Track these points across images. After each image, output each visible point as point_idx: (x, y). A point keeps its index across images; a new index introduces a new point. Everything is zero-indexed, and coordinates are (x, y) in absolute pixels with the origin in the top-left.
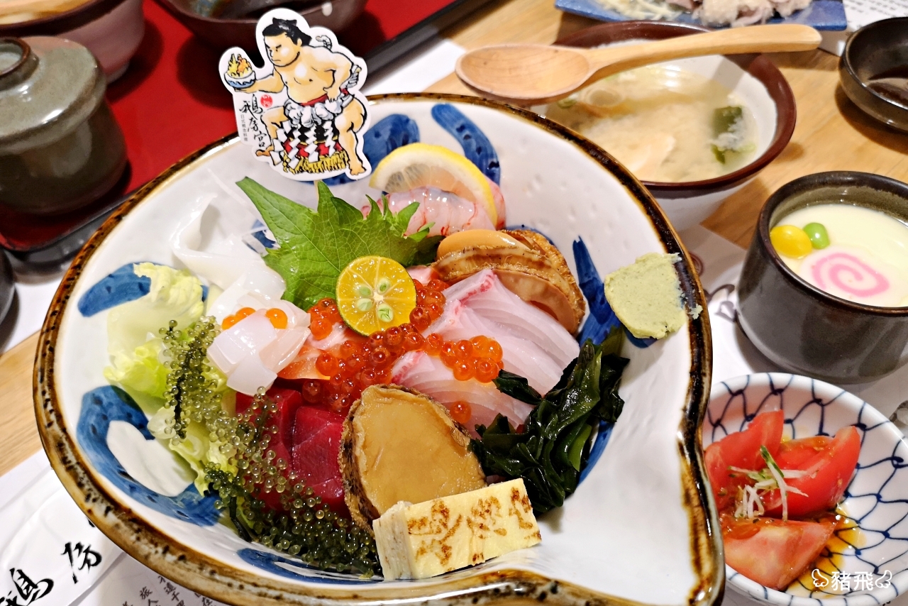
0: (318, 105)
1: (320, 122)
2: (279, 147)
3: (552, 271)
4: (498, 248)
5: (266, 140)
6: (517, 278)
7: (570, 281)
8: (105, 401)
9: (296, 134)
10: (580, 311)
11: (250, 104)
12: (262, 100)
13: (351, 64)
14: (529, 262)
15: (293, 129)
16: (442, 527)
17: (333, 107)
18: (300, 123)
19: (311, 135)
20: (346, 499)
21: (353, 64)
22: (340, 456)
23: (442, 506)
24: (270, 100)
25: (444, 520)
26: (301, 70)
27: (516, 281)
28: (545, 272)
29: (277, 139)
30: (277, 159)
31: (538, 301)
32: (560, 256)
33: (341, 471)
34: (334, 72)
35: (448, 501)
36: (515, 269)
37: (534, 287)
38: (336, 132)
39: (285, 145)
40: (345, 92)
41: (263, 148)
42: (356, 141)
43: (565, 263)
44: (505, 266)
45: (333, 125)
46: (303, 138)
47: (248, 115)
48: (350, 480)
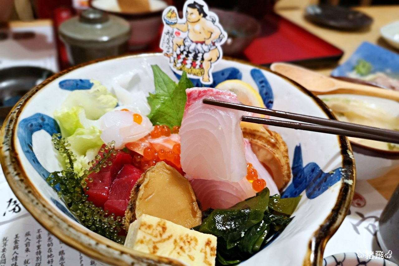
0: (199, 45)
1: (197, 52)
2: (175, 56)
3: (278, 151)
4: (255, 131)
5: (171, 50)
6: (260, 148)
7: (287, 161)
8: (46, 122)
9: (185, 53)
10: (287, 179)
11: (170, 32)
12: (176, 33)
13: (220, 33)
14: (268, 142)
15: (184, 50)
16: (159, 235)
17: (205, 48)
18: (189, 49)
19: (191, 56)
20: (126, 211)
21: (221, 33)
22: (133, 190)
23: (164, 225)
24: (179, 34)
25: (162, 232)
26: (197, 27)
27: (259, 150)
28: (275, 150)
29: (176, 51)
30: (172, 60)
31: (267, 164)
32: (286, 147)
33: (130, 197)
34: (212, 33)
35: (169, 224)
36: (260, 143)
37: (266, 155)
38: (203, 59)
39: (178, 56)
40: (214, 44)
41: (168, 53)
42: (210, 67)
43: (287, 151)
44: (256, 140)
45: (203, 56)
46: (187, 56)
47: (167, 36)
48: (133, 204)
